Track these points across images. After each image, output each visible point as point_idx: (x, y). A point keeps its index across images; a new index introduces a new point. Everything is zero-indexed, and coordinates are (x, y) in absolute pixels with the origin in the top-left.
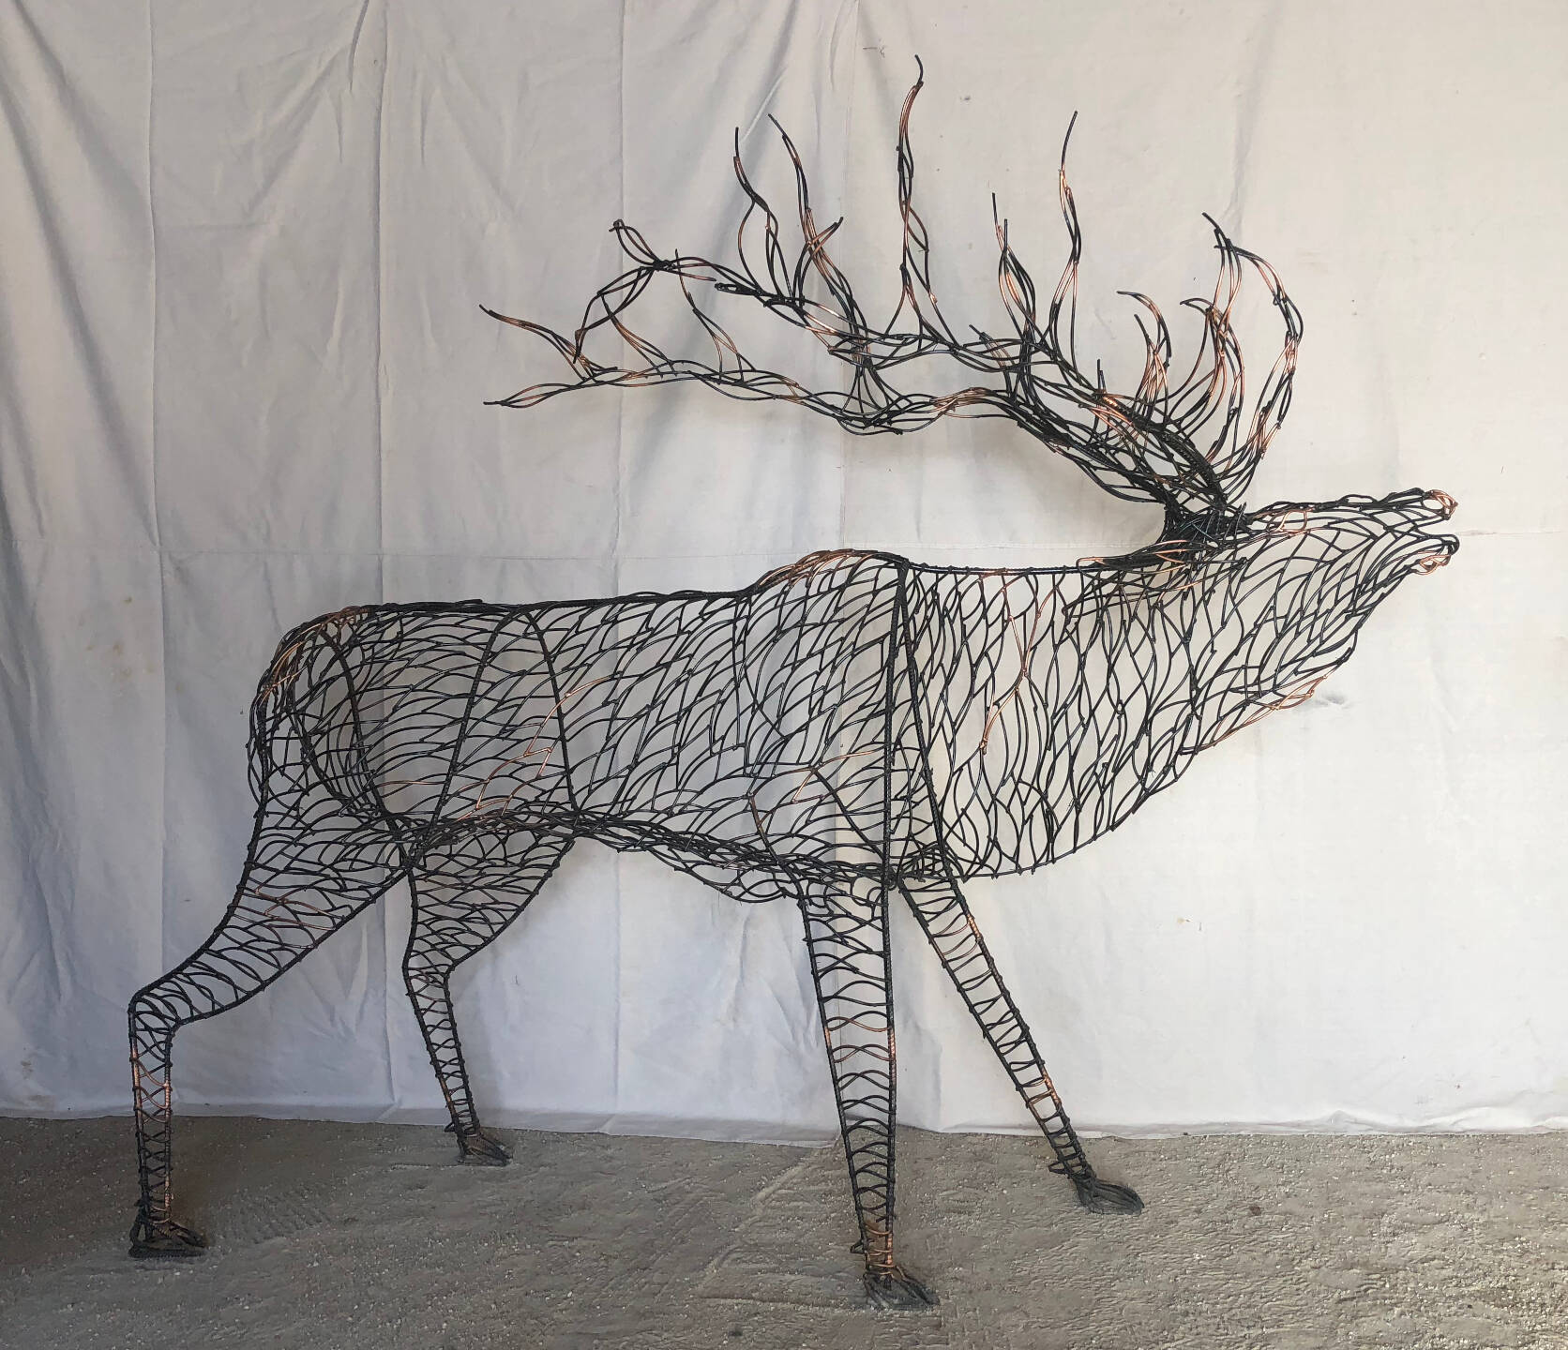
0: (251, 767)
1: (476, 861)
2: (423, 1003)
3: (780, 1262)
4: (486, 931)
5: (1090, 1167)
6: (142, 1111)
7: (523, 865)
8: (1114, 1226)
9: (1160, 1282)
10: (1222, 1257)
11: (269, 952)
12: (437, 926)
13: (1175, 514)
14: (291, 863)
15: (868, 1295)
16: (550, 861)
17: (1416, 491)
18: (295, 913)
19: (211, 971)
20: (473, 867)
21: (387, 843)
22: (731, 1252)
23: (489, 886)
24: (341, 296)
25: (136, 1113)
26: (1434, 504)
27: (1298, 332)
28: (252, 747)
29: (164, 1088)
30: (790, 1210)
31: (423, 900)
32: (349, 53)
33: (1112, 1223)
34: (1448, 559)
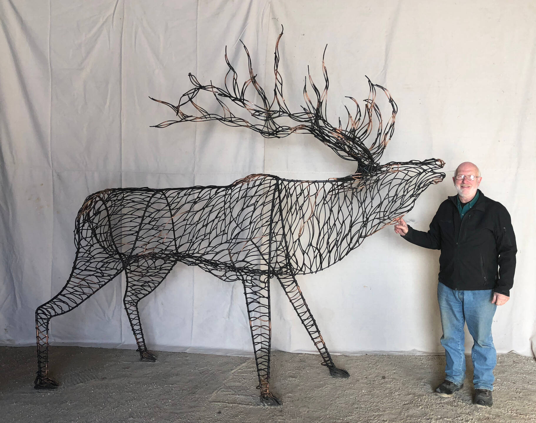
0: (75, 238)
1: (146, 268)
2: (129, 312)
3: (236, 392)
4: (149, 290)
5: (333, 364)
6: (39, 344)
7: (161, 269)
8: (340, 382)
9: (351, 399)
10: (371, 391)
11: (80, 295)
12: (134, 288)
13: (361, 164)
14: (86, 268)
15: (261, 402)
16: (169, 268)
17: (433, 159)
18: (88, 283)
19: (61, 301)
20: (145, 270)
21: (117, 262)
22: (221, 388)
23: (151, 276)
24: (109, 92)
25: (37, 345)
26: (438, 163)
27: (396, 111)
28: (76, 232)
29: (46, 337)
30: (241, 376)
31: (130, 280)
32: (112, 16)
33: (340, 381)
34: (442, 179)
